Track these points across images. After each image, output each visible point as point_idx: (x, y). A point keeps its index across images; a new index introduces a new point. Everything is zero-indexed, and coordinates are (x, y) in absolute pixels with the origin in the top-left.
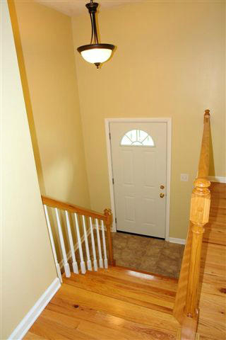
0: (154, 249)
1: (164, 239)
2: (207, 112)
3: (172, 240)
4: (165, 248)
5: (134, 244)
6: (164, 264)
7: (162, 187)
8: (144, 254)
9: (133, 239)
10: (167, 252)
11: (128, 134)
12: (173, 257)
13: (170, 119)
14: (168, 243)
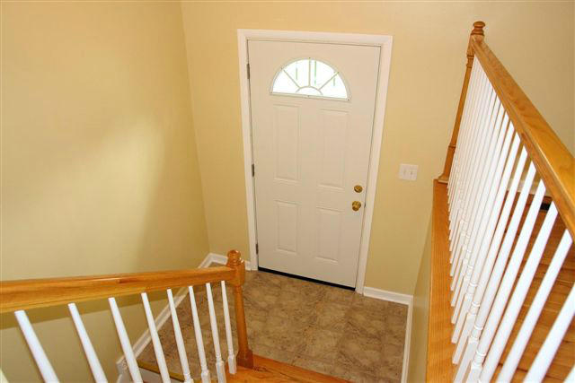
0: (333, 312)
1: (353, 289)
2: (479, 28)
3: (370, 292)
4: (355, 309)
5: (293, 297)
6: (353, 347)
7: (358, 189)
8: (312, 322)
9: (290, 287)
10: (360, 318)
11: (291, 68)
12: (372, 331)
13: (390, 38)
14: (362, 297)
